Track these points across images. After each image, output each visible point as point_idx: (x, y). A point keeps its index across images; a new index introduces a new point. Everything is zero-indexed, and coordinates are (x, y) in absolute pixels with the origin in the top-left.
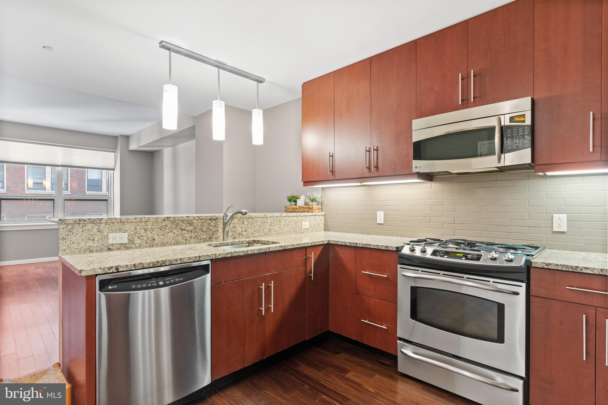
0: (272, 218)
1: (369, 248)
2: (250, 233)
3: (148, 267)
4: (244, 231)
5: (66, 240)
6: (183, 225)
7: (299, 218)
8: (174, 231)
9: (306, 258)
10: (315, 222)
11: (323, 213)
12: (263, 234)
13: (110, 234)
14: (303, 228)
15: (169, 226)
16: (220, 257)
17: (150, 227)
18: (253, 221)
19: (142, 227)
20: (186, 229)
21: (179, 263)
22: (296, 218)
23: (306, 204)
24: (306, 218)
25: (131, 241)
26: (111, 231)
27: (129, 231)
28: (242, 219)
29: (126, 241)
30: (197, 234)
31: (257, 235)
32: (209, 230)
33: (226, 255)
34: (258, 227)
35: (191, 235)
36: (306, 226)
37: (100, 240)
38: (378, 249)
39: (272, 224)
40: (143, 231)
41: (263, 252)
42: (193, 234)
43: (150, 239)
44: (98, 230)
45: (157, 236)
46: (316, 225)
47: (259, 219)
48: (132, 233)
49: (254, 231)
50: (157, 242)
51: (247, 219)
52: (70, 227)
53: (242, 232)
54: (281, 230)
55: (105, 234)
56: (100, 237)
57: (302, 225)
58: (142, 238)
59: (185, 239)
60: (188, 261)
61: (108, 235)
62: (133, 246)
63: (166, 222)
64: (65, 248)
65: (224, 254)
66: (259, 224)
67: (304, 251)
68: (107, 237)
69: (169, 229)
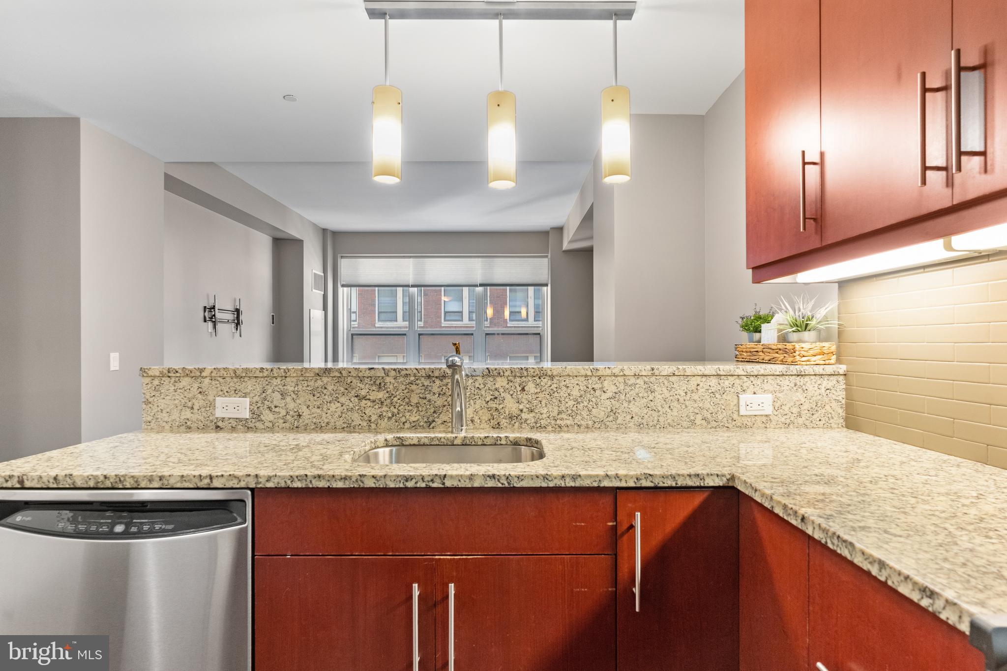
0: (621, 379)
1: (844, 559)
2: (544, 416)
4: (525, 410)
5: (151, 405)
6: (362, 386)
7: (727, 383)
8: (343, 399)
9: (615, 528)
10: (799, 396)
11: (842, 368)
12: (590, 423)
13: (217, 398)
14: (743, 412)
15: (330, 388)
16: (270, 485)
17: (292, 389)
18: (555, 386)
19: (276, 388)
20: (368, 397)
21: (157, 486)
22: (713, 381)
23: (783, 339)
24: (758, 381)
25: (256, 415)
26: (221, 393)
27: (252, 395)
28: (518, 379)
29: (247, 415)
30: (396, 411)
31: (568, 422)
32: (425, 401)
33: (289, 482)
34: (571, 403)
35: (380, 410)
36: (755, 407)
37: (203, 410)
39: (623, 397)
40: (277, 396)
41: (418, 485)
42: (385, 408)
43: (291, 413)
44: (200, 390)
45: (305, 407)
46: (806, 406)
47: (574, 381)
48: (257, 398)
49: (559, 413)
50: (307, 422)
51: (537, 378)
52: (156, 382)
53: (519, 412)
54: (655, 414)
55: (211, 398)
56: (202, 403)
57: (742, 403)
58: (277, 410)
59: (366, 419)
60: (178, 485)
61: (215, 400)
62: (259, 425)
63: (325, 380)
64: (149, 418)
65: (283, 477)
66: (575, 393)
67: (607, 500)
68: (212, 405)
69: (331, 395)
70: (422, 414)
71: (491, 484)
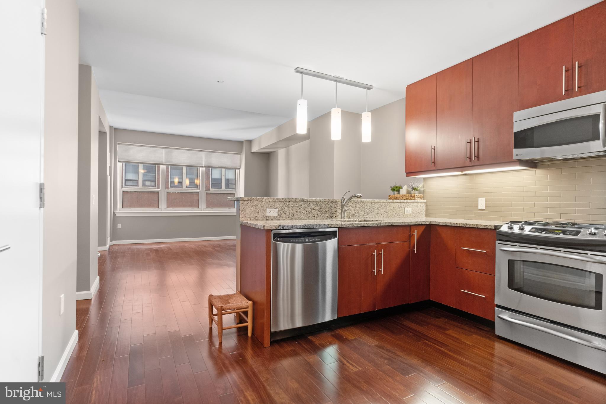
0: (379, 203)
1: (468, 227)
2: (361, 214)
3: (300, 228)
4: (356, 213)
5: (243, 212)
6: (313, 205)
7: (402, 204)
8: (307, 209)
9: (410, 234)
10: (417, 209)
11: (425, 201)
12: (372, 216)
13: (267, 209)
14: (406, 213)
15: (303, 205)
16: (345, 226)
17: (291, 206)
18: (364, 205)
19: (286, 205)
20: (314, 209)
22: (399, 204)
23: (408, 192)
24: (409, 204)
25: (280, 215)
26: (268, 207)
27: (278, 208)
28: (355, 203)
29: (276, 215)
30: (322, 213)
31: (367, 216)
32: (330, 210)
33: (349, 225)
34: (368, 210)
35: (318, 213)
36: (408, 212)
37: (262, 213)
38: (478, 228)
39: (379, 209)
40: (287, 208)
41: (375, 225)
42: (319, 212)
43: (291, 214)
44: (261, 206)
45: (295, 212)
46: (418, 212)
47: (368, 204)
48: (280, 209)
49: (365, 214)
50: (296, 217)
51: (359, 203)
52: (245, 203)
53: (354, 213)
54: (387, 214)
55: (265, 209)
56: (262, 211)
57: (405, 210)
58: (286, 213)
59: (314, 216)
60: (323, 227)
61: (266, 210)
62: (281, 218)
63: (302, 202)
64: (243, 216)
66: (369, 207)
67: (408, 228)
68: (265, 211)
69: (303, 208)
70: (329, 214)
71: (389, 224)
